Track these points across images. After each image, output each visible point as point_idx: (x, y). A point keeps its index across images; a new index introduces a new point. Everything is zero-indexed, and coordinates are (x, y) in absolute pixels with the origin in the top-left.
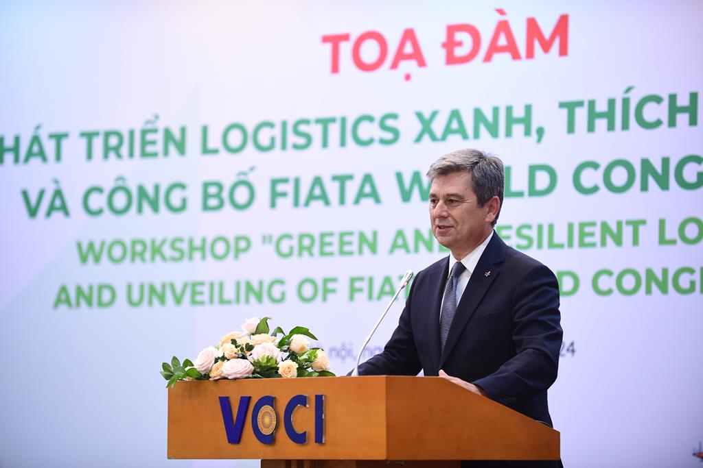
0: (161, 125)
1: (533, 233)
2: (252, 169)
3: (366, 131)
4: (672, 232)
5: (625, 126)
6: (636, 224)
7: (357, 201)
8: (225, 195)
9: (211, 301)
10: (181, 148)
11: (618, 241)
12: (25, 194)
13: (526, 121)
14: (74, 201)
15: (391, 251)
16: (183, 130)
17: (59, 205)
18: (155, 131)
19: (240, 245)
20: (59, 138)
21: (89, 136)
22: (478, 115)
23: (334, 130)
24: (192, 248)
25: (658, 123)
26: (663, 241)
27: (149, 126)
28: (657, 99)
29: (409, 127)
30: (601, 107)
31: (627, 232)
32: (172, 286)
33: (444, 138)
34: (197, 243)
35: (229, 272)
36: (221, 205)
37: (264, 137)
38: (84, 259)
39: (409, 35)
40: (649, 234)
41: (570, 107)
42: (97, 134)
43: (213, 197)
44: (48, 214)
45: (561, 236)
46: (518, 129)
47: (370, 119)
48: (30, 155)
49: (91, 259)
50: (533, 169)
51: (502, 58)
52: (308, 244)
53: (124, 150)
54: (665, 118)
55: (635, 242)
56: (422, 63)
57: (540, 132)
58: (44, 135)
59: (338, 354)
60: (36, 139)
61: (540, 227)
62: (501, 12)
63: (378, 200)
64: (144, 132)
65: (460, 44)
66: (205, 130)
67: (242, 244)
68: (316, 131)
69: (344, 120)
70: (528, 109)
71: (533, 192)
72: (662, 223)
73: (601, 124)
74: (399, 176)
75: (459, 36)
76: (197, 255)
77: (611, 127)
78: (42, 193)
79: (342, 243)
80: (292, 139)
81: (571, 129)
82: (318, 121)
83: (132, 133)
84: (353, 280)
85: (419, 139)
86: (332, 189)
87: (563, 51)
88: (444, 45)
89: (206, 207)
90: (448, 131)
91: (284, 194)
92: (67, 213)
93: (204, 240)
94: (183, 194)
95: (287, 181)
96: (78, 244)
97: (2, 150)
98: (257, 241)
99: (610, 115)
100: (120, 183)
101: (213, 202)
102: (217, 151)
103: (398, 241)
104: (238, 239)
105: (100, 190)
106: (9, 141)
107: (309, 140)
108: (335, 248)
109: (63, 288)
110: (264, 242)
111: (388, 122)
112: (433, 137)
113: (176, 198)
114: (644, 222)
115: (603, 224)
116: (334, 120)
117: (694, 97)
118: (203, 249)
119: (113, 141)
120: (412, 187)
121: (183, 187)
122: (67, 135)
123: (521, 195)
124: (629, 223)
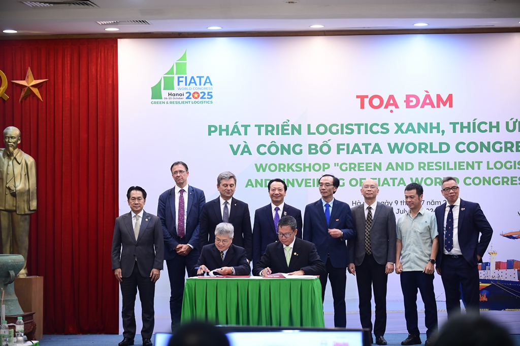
0: (290, 123)
1: (442, 165)
2: (329, 140)
3: (375, 129)
4: (491, 166)
5: (474, 131)
6: (479, 163)
7: (373, 153)
8: (318, 149)
9: (314, 186)
10: (299, 133)
11: (473, 168)
12: (231, 146)
13: (438, 127)
14: (253, 149)
15: (387, 170)
16: (300, 126)
17: (247, 150)
18: (288, 125)
20: (246, 127)
21: (259, 127)
22: (419, 125)
23: (363, 128)
24: (305, 167)
25: (486, 131)
26: (488, 168)
27: (285, 124)
28: (486, 123)
29: (393, 128)
30: (465, 124)
31: (476, 165)
32: (297, 180)
33: (406, 132)
34: (307, 165)
36: (317, 152)
37: (334, 129)
38: (258, 170)
39: (391, 97)
40: (484, 166)
41: (454, 124)
42: (263, 126)
43: (313, 149)
44: (242, 154)
45: (452, 166)
46: (435, 131)
47: (377, 125)
48: (233, 132)
49: (261, 170)
50: (441, 144)
51: (428, 108)
52: (352, 167)
53: (275, 132)
54: (488, 130)
55: (479, 169)
56: (397, 107)
57: (443, 132)
58: (239, 125)
60: (236, 127)
61: (444, 163)
62: (427, 92)
63: (381, 153)
64: (283, 126)
65: (412, 101)
66: (309, 126)
67: (326, 166)
68: (355, 128)
69: (366, 125)
70: (438, 124)
71: (441, 151)
72: (488, 162)
73: (465, 130)
74: (389, 144)
75: (411, 99)
76: (307, 170)
77: (469, 131)
78: (239, 146)
79: (367, 167)
80: (345, 130)
81: (454, 131)
82: (355, 125)
83: (278, 126)
85: (396, 132)
86: (363, 148)
87: (451, 106)
88: (405, 101)
89: (310, 153)
90: (408, 130)
91: (343, 149)
92: (250, 154)
93: (310, 164)
94: (301, 148)
95: (344, 145)
96: (256, 165)
97: (221, 130)
98: (332, 165)
99: (468, 127)
100: (273, 143)
101: (313, 151)
102: (314, 134)
103: (390, 166)
104: (324, 164)
105: (265, 146)
106: (224, 127)
107: (353, 131)
108: (365, 168)
109: (250, 180)
110: (335, 166)
111: (385, 126)
112: (402, 132)
113: (297, 149)
114: (482, 162)
115: (467, 162)
116: (363, 125)
117: (498, 123)
118: (309, 167)
119: (270, 128)
120: (395, 148)
121: (301, 146)
122: (249, 126)
123: (437, 152)
124: (476, 162)
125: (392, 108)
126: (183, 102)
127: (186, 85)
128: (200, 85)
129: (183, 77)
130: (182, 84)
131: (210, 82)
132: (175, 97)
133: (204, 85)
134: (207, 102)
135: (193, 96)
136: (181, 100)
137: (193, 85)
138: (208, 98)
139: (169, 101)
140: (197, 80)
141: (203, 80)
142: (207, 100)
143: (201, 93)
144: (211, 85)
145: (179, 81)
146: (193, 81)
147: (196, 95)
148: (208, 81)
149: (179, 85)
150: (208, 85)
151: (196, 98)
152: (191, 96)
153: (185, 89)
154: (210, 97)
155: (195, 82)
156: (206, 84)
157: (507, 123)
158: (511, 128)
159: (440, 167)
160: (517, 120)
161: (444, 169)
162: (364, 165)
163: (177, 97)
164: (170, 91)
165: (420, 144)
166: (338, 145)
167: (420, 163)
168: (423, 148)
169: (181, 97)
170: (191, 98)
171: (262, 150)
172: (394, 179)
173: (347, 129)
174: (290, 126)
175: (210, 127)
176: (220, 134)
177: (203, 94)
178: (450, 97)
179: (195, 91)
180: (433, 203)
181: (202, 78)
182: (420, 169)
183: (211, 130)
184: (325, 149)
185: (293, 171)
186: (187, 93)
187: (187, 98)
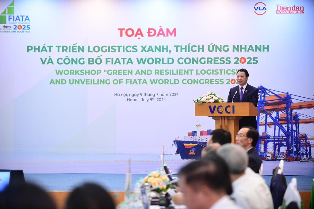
0: (77, 45)
1: (169, 71)
2: (101, 56)
3: (129, 49)
4: (199, 72)
5: (189, 51)
6: (191, 70)
7: (127, 64)
8: (94, 61)
9: (91, 84)
10: (83, 51)
11: (188, 74)
12: (41, 59)
13: (167, 49)
14: (55, 61)
15: (136, 74)
16: (83, 47)
17: (51, 61)
18: (76, 46)
19: (98, 72)
20: (50, 47)
21: (58, 47)
22: (156, 47)
23: (121, 49)
24: (86, 72)
25: (196, 51)
26: (197, 74)
27: (74, 45)
28: (196, 46)
29: (140, 49)
30: (184, 47)
31: (190, 72)
32: (81, 80)
33: (148, 51)
34: (87, 71)
35: (96, 77)
36: (93, 63)
37: (104, 49)
38: (58, 74)
39: (139, 30)
40: (194, 72)
41: (177, 47)
42: (61, 46)
43: (91, 61)
44: (48, 64)
45: (175, 72)
46: (165, 50)
47: (130, 47)
48: (42, 50)
49: (59, 74)
50: (169, 59)
51: (161, 36)
52: (115, 72)
53: (68, 50)
55: (191, 74)
56: (142, 36)
57: (170, 51)
58: (46, 47)
59: (123, 95)
60: (44, 47)
61: (170, 70)
62: (161, 27)
63: (132, 64)
64: (73, 47)
65: (151, 32)
66: (89, 47)
67: (99, 72)
68: (117, 49)
69: (124, 47)
70: (167, 46)
71: (169, 63)
72: (197, 70)
73: (184, 50)
74: (137, 59)
75: (151, 31)
76: (87, 74)
77: (186, 51)
78: (46, 59)
79: (124, 72)
81: (177, 51)
82: (117, 46)
83: (70, 47)
84: (126, 80)
85: (142, 51)
86: (121, 61)
87: (175, 35)
88: (147, 32)
89: (89, 63)
90: (149, 50)
91: (110, 61)
92: (53, 64)
93: (89, 70)
94: (84, 60)
95: (110, 59)
96: (56, 70)
97: (35, 49)
98: (102, 71)
99: (185, 49)
100: (67, 57)
101: (91, 62)
102: (92, 52)
103: (138, 72)
104: (98, 71)
105: (62, 59)
106: (37, 47)
107: (115, 50)
108: (122, 73)
109: (52, 80)
110: (104, 71)
111: (135, 48)
112: (145, 51)
113: (82, 61)
114: (193, 70)
115: (184, 70)
116: (121, 46)
117: (203, 46)
118: (89, 72)
119: (65, 48)
120: (141, 61)
121: (84, 59)
122: (52, 46)
123: (166, 64)
124: (190, 70)
125: (140, 36)
126: (12, 32)
127: (14, 21)
128: (22, 21)
129: (12, 16)
130: (11, 20)
131: (28, 19)
132: (7, 28)
133: (25, 21)
134: (27, 32)
135: (18, 28)
136: (10, 30)
137: (18, 21)
138: (27, 29)
139: (3, 30)
140: (21, 18)
141: (24, 18)
142: (27, 30)
143: (23, 26)
144: (29, 21)
145: (9, 19)
146: (18, 18)
147: (20, 27)
148: (27, 18)
149: (9, 21)
150: (27, 21)
151: (20, 29)
152: (17, 28)
153: (13, 23)
154: (28, 28)
155: (19, 19)
156: (26, 20)
157: (209, 46)
158: (211, 49)
159: (168, 73)
160: (214, 44)
161: (170, 74)
162: (122, 71)
163: (8, 28)
164: (4, 25)
165: (156, 59)
166: (107, 59)
167: (156, 70)
168: (158, 61)
169: (10, 28)
170: (16, 29)
171: (60, 61)
172: (140, 80)
173: (112, 49)
174: (77, 47)
175: (28, 47)
176: (35, 51)
177: (24, 27)
178: (175, 30)
179: (19, 25)
180: (163, 95)
181: (23, 17)
182: (156, 74)
183: (29, 49)
184: (99, 61)
185: (79, 74)
186: (14, 26)
187: (15, 29)
